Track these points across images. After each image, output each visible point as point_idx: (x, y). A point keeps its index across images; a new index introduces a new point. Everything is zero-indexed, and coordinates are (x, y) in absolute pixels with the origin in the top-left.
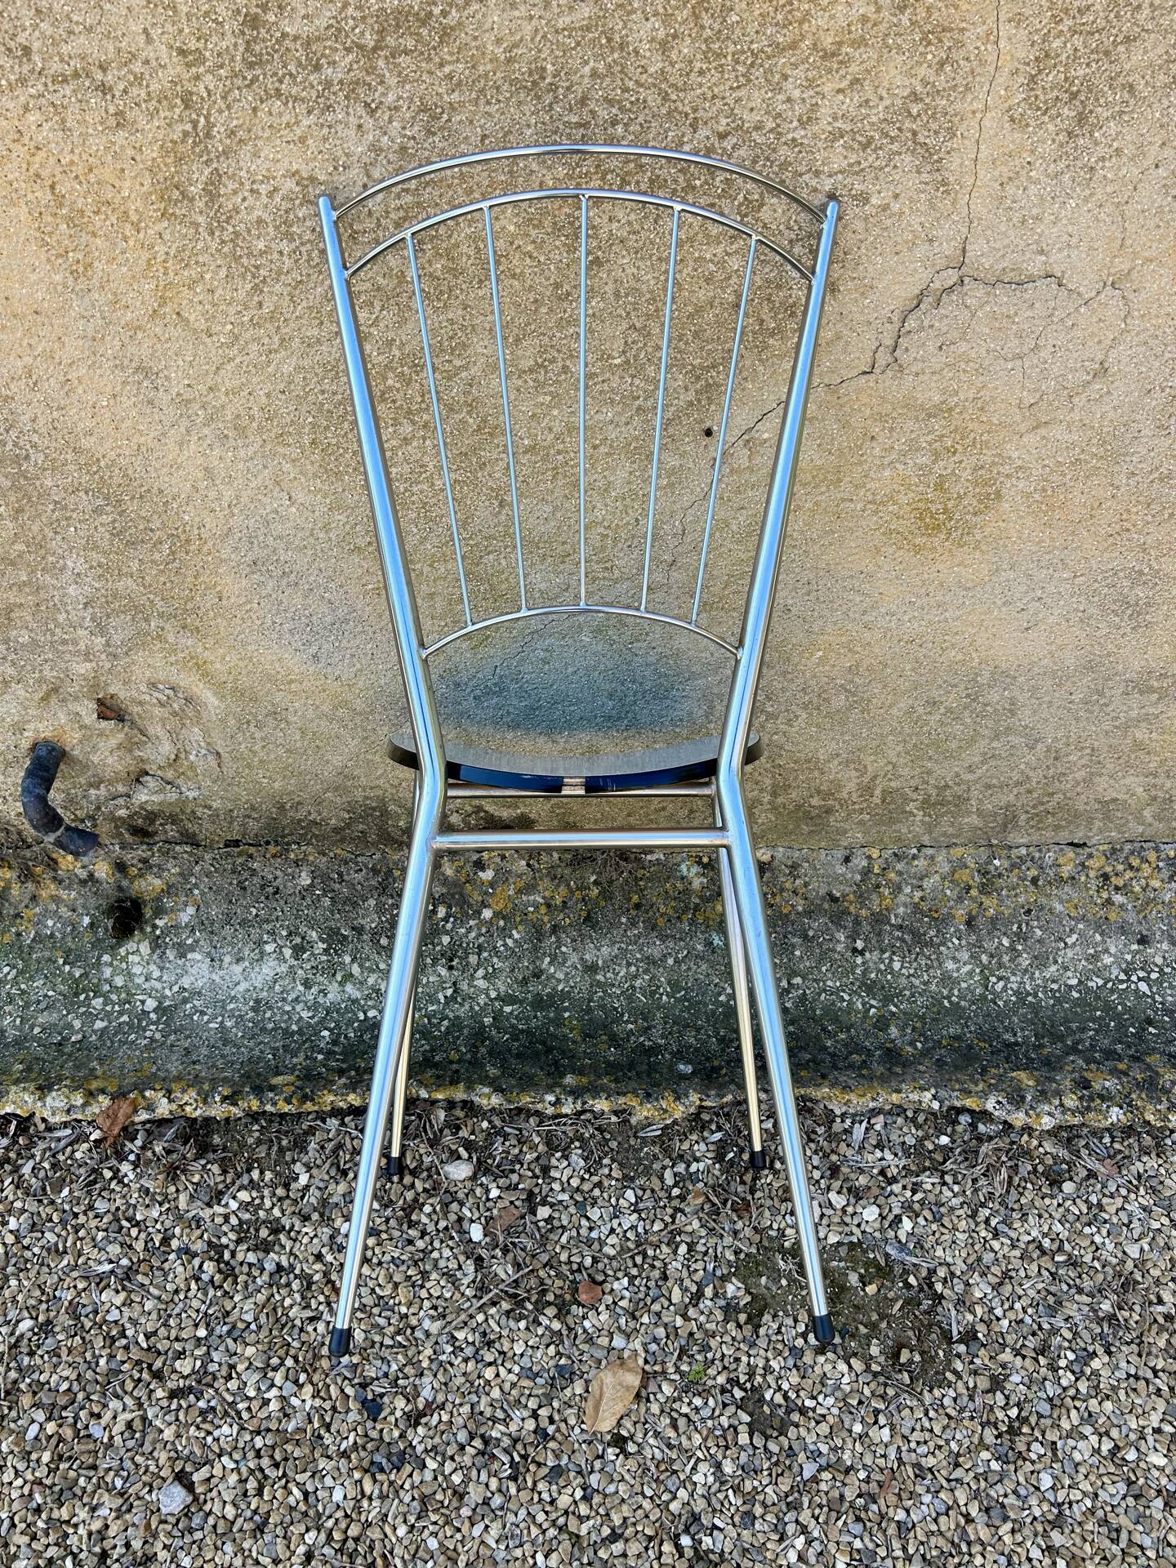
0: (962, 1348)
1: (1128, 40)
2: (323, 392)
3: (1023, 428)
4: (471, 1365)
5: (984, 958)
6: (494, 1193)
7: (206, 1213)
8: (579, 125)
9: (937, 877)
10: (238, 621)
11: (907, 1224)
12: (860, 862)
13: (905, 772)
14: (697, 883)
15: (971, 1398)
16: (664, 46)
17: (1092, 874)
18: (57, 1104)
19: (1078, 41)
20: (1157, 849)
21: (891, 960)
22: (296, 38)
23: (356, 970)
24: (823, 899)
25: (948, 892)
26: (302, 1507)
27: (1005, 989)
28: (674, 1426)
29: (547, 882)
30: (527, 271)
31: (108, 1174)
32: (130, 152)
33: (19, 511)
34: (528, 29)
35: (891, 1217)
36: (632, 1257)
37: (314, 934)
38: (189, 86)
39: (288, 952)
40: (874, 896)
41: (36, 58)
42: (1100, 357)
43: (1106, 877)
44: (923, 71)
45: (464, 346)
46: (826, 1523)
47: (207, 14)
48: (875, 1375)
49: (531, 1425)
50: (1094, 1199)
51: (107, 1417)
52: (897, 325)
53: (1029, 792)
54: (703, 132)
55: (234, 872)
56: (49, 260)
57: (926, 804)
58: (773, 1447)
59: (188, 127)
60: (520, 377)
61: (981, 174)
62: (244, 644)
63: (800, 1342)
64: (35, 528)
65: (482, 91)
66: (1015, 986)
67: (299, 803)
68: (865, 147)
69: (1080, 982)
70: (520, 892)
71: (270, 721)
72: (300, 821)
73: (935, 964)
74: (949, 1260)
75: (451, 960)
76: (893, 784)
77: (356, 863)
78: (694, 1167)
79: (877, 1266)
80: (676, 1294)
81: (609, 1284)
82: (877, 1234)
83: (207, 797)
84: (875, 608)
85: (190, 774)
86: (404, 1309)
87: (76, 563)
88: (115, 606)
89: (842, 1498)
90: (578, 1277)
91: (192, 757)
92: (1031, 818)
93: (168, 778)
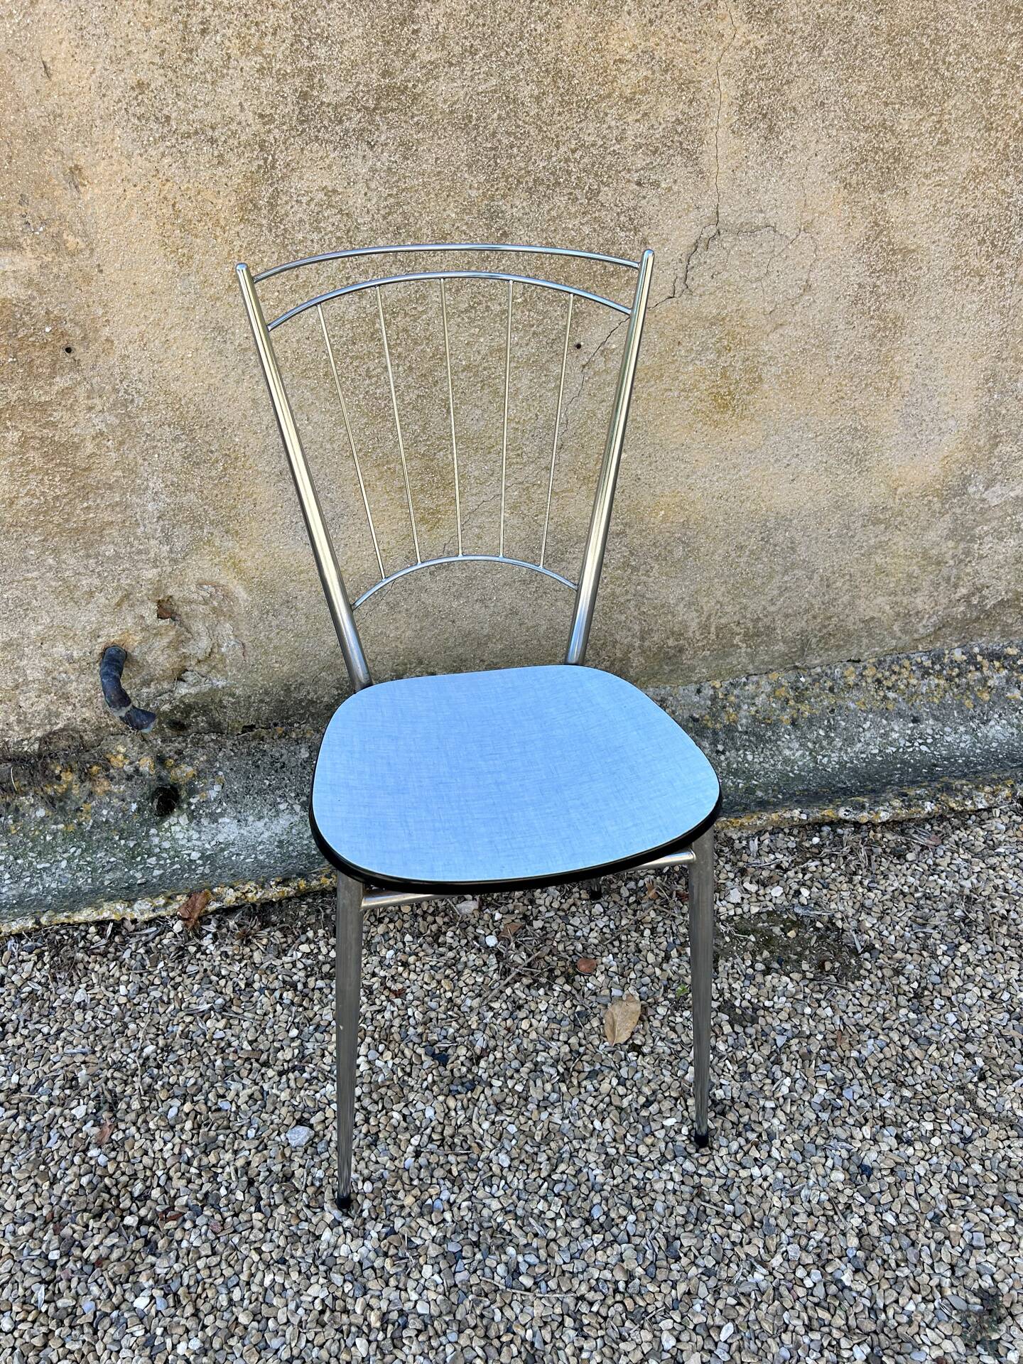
0: (867, 955)
1: (788, 82)
3: (768, 329)
4: (509, 1022)
5: (810, 745)
6: (498, 916)
7: (278, 962)
8: (492, 149)
9: (764, 696)
10: (266, 523)
11: (805, 893)
12: (708, 692)
13: (729, 609)
15: (883, 983)
16: (538, 100)
17: (869, 680)
18: (143, 907)
19: (762, 84)
20: (908, 658)
21: (745, 754)
22: (329, 105)
24: (687, 721)
25: (774, 705)
26: (403, 1124)
27: (829, 762)
28: (673, 1029)
31: (192, 949)
32: (224, 180)
33: (122, 443)
34: (462, 93)
35: (792, 892)
36: (611, 943)
38: (263, 137)
39: (297, 808)
40: (723, 714)
41: (173, 123)
42: (805, 277)
43: (879, 681)
44: (681, 106)
45: (424, 297)
46: (803, 1067)
47: (278, 92)
48: (811, 980)
49: (566, 1049)
50: (930, 861)
51: (231, 1095)
52: (685, 263)
53: (814, 617)
54: (563, 149)
55: (249, 754)
56: (165, 255)
57: (747, 637)
58: (750, 1030)
59: (261, 163)
60: (459, 316)
61: (721, 165)
62: (270, 542)
63: (750, 971)
64: (131, 456)
65: (436, 131)
66: (836, 759)
67: (301, 684)
68: (654, 153)
69: (880, 751)
71: (285, 610)
72: (301, 701)
73: (777, 753)
74: (841, 908)
76: (723, 621)
78: (641, 883)
79: (792, 921)
80: (651, 958)
81: (599, 960)
82: (786, 903)
83: (232, 686)
84: (694, 473)
85: (220, 666)
86: (449, 995)
87: (155, 484)
88: (180, 517)
89: (810, 1052)
90: (575, 958)
91: (223, 650)
92: (820, 641)
93: (204, 674)
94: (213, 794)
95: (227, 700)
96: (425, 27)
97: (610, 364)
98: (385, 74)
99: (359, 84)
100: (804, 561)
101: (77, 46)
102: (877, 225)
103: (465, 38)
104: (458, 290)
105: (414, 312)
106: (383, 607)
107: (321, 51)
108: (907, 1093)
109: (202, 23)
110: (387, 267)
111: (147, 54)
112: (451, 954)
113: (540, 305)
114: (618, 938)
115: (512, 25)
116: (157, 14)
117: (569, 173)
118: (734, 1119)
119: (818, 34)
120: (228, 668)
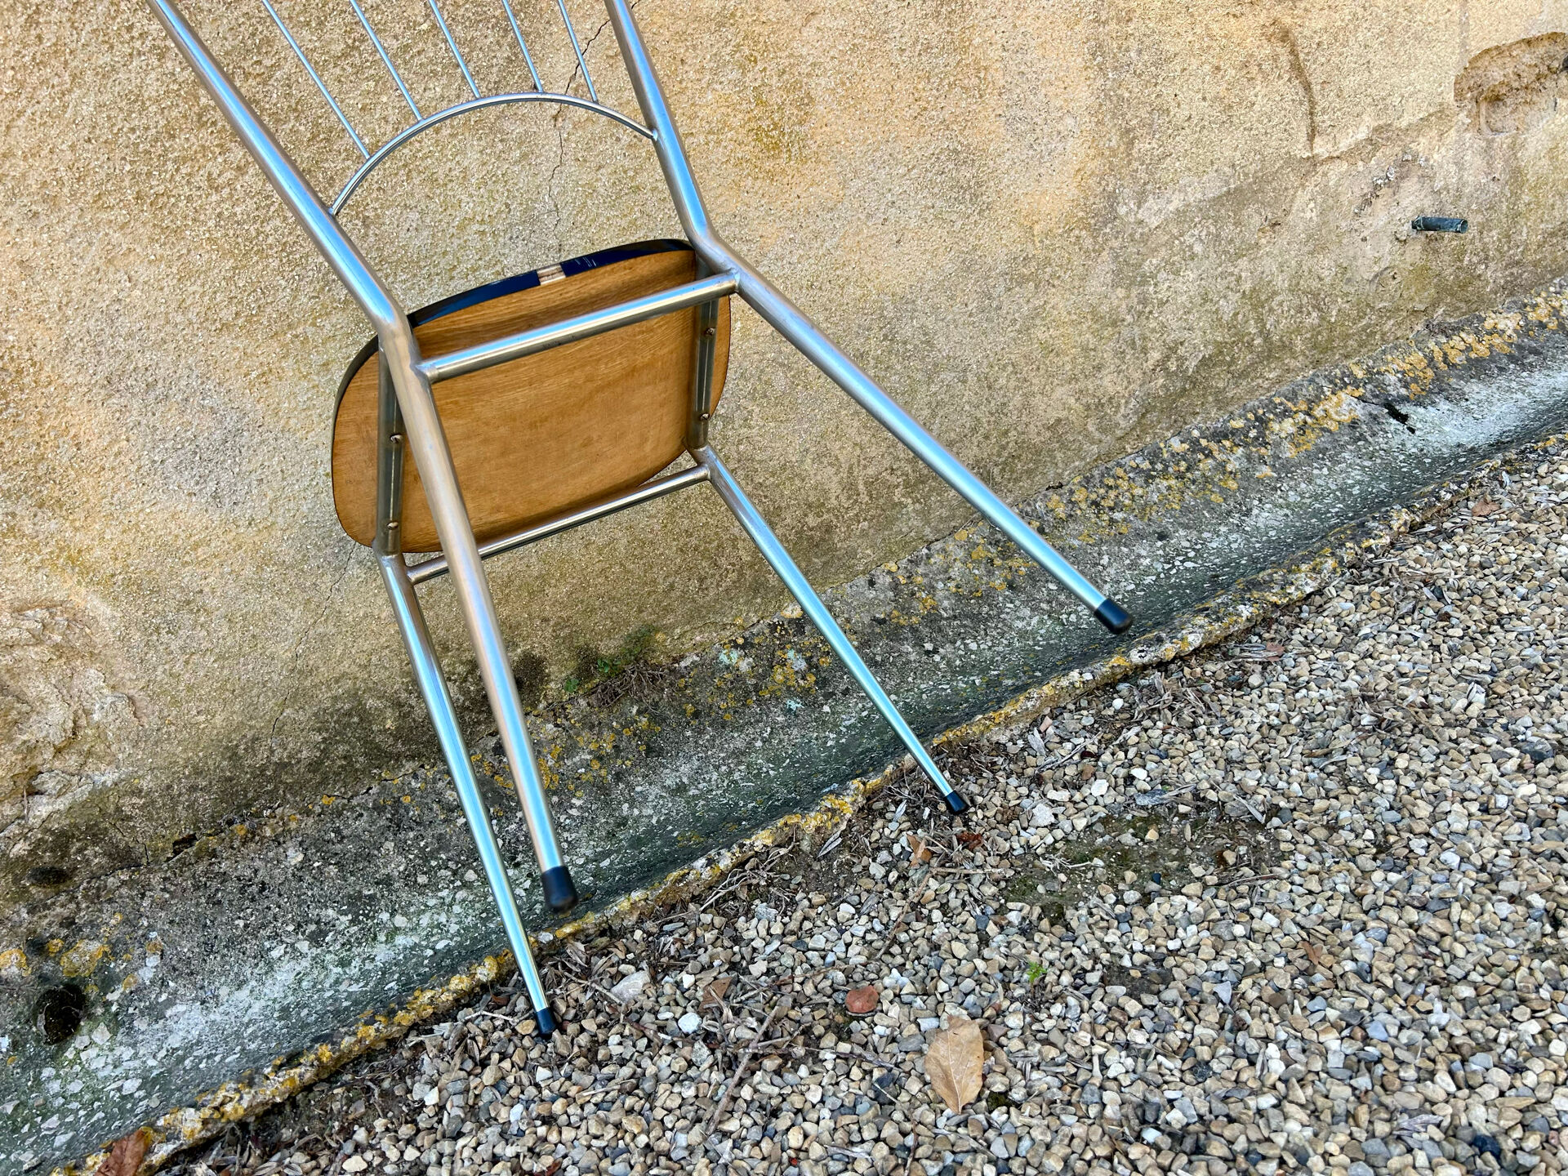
0: (1276, 821)
2: (133, 130)
3: (798, 21)
4: (766, 1145)
5: (1044, 606)
6: (688, 980)
9: (958, 564)
10: (108, 474)
11: (1140, 774)
12: (884, 580)
13: (873, 451)
14: (744, 666)
15: (1321, 851)
20: (1119, 465)
21: (966, 645)
23: (400, 921)
24: (871, 626)
25: (976, 572)
27: (1079, 618)
28: (1047, 1042)
29: (586, 734)
35: (1121, 781)
36: (887, 952)
37: (330, 912)
39: (304, 946)
40: (915, 603)
43: (1095, 504)
45: (268, 42)
46: (1283, 1019)
48: (1218, 885)
49: (882, 1150)
50: (1283, 677)
53: (986, 437)
55: (197, 888)
57: (910, 487)
58: (1170, 995)
60: (336, 65)
62: (124, 506)
63: (1120, 909)
67: (255, 739)
69: (1137, 585)
70: (560, 758)
71: (187, 618)
72: (263, 769)
73: (1006, 629)
74: (1202, 775)
75: (514, 858)
76: (871, 471)
77: (352, 809)
78: (897, 849)
79: (1142, 819)
80: (959, 949)
81: (878, 984)
82: (1120, 799)
83: (131, 776)
84: (764, 255)
85: (100, 748)
86: (642, 1140)
89: (1279, 990)
90: (839, 997)
91: (96, 717)
92: (1003, 469)
93: (71, 770)
94: (146, 974)
95: (129, 804)
100: (948, 357)
104: (321, 23)
105: (258, 69)
108: (1466, 991)
112: (626, 1071)
114: (895, 941)
118: (1223, 1151)
120: (114, 748)
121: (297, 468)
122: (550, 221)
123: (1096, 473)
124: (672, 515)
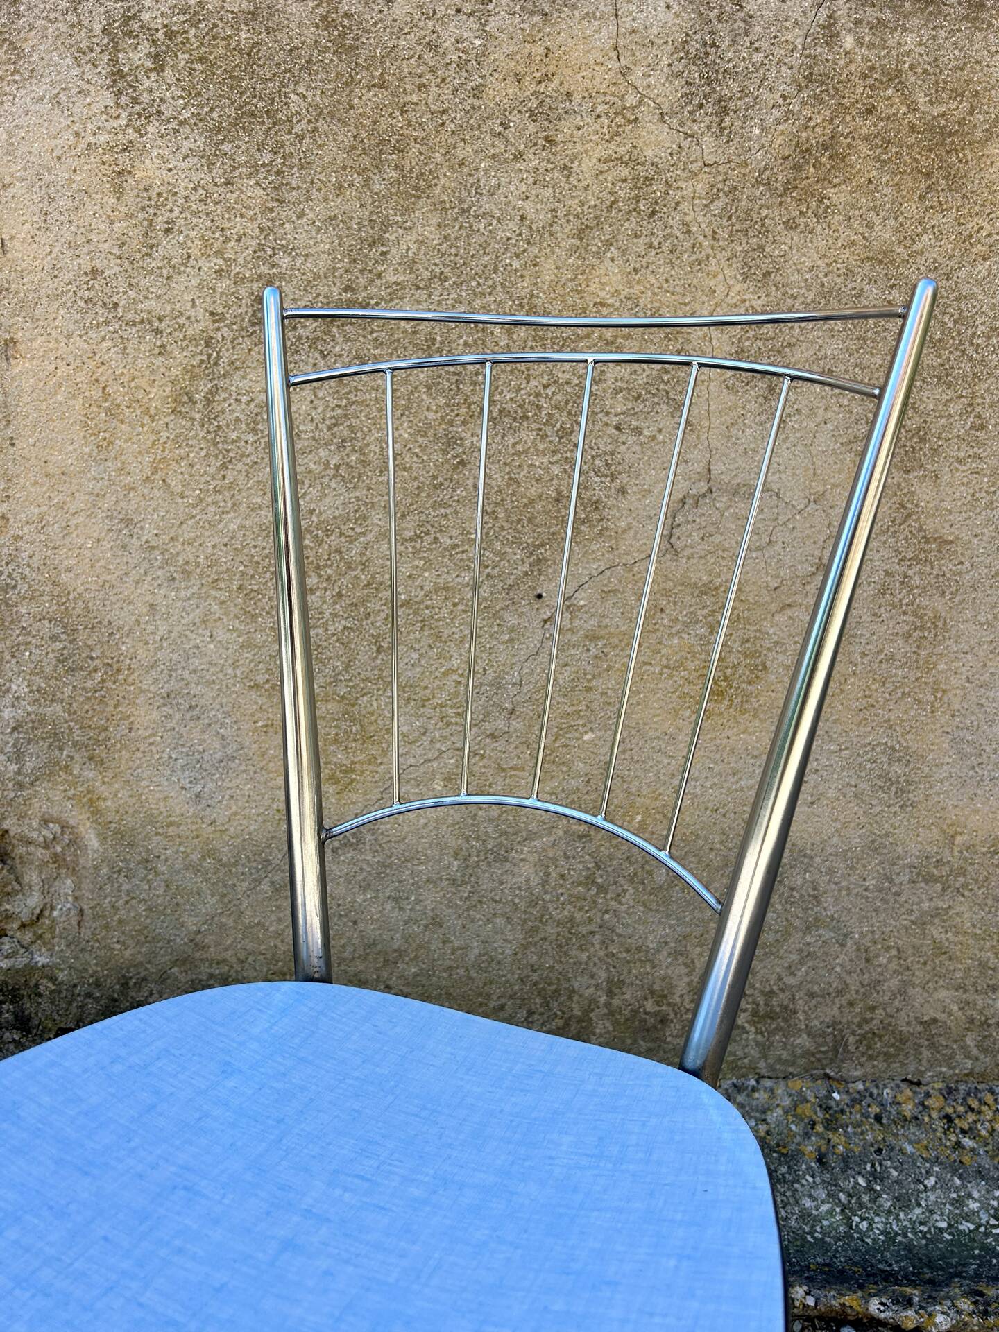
1: (789, 345)
3: (773, 607)
5: (842, 1196)
9: (779, 1111)
10: (139, 755)
19: (759, 343)
20: (992, 1093)
25: (793, 1127)
27: (870, 1228)
30: (415, 465)
32: (162, 370)
38: (211, 333)
41: (120, 311)
42: (817, 553)
43: (948, 1118)
45: (364, 518)
47: (233, 294)
52: (670, 520)
53: (851, 1004)
54: (533, 383)
56: (85, 437)
59: (205, 358)
60: (402, 544)
61: (713, 420)
62: (139, 779)
65: (395, 349)
66: (880, 1226)
67: (144, 979)
68: (636, 399)
69: (950, 1226)
71: (141, 871)
73: (792, 1201)
83: (56, 966)
85: (48, 936)
87: (19, 686)
88: (38, 732)
91: (55, 913)
92: (860, 1041)
93: (25, 943)
95: (46, 985)
96: (394, 251)
97: (576, 623)
98: (347, 289)
99: (318, 295)
100: (832, 918)
101: (39, 229)
102: (903, 506)
103: (436, 265)
106: (265, 886)
107: (284, 261)
109: (167, 222)
110: (326, 480)
111: (107, 244)
113: (497, 546)
115: (487, 258)
116: (124, 209)
117: (539, 408)
119: (823, 301)
120: (56, 940)
121: (260, 797)
122: (512, 690)
123: (962, 1087)
124: (525, 947)
